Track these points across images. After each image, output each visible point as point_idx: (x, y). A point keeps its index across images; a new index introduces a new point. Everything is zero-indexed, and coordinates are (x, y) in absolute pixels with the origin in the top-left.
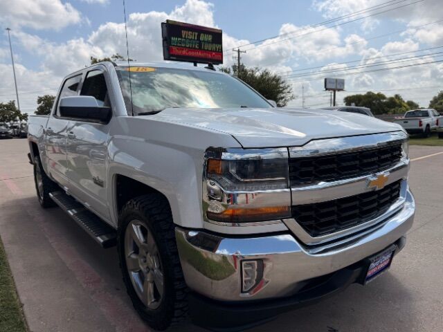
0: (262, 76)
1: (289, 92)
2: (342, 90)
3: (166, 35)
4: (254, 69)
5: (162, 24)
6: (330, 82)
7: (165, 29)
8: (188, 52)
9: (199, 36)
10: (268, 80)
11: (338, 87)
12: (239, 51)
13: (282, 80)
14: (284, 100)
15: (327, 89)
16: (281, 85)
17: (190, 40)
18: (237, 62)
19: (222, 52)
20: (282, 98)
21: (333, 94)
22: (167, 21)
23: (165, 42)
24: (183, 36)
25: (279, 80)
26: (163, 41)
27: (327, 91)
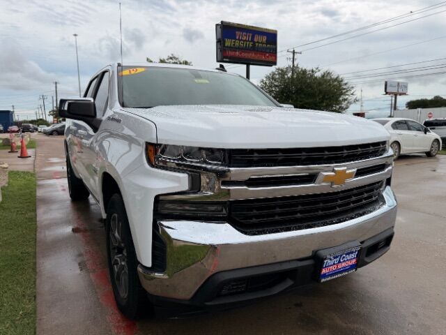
0: (323, 76)
1: (352, 94)
2: (405, 94)
3: (220, 36)
4: (314, 70)
5: (217, 25)
6: (391, 86)
7: (219, 30)
8: (241, 53)
9: (253, 37)
10: (329, 80)
11: (400, 91)
12: (294, 52)
13: (345, 82)
14: (346, 102)
15: (387, 93)
16: (344, 87)
17: (244, 41)
18: (291, 64)
19: (276, 53)
20: (345, 100)
21: (394, 99)
22: (222, 22)
23: (219, 44)
24: (237, 38)
25: (342, 81)
26: (217, 42)
27: (387, 95)
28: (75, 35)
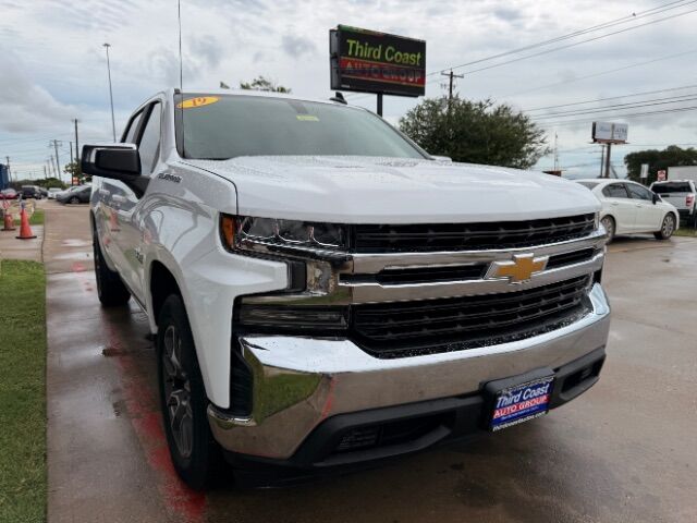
0: (497, 113)
1: (542, 142)
2: (624, 142)
3: (335, 49)
4: (484, 103)
5: (331, 31)
6: (602, 129)
7: (335, 39)
10: (506, 120)
11: (616, 138)
12: (452, 75)
13: (531, 122)
14: (532, 154)
15: (595, 140)
16: (530, 130)
18: (447, 93)
20: (531, 150)
21: (606, 149)
22: (339, 26)
23: (334, 60)
25: (526, 121)
26: (332, 58)
27: (597, 144)
28: (107, 45)
